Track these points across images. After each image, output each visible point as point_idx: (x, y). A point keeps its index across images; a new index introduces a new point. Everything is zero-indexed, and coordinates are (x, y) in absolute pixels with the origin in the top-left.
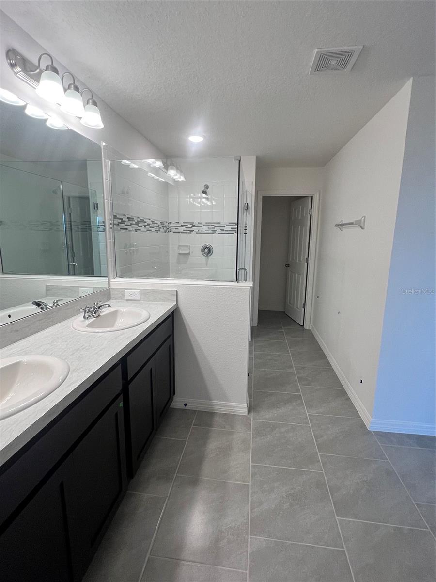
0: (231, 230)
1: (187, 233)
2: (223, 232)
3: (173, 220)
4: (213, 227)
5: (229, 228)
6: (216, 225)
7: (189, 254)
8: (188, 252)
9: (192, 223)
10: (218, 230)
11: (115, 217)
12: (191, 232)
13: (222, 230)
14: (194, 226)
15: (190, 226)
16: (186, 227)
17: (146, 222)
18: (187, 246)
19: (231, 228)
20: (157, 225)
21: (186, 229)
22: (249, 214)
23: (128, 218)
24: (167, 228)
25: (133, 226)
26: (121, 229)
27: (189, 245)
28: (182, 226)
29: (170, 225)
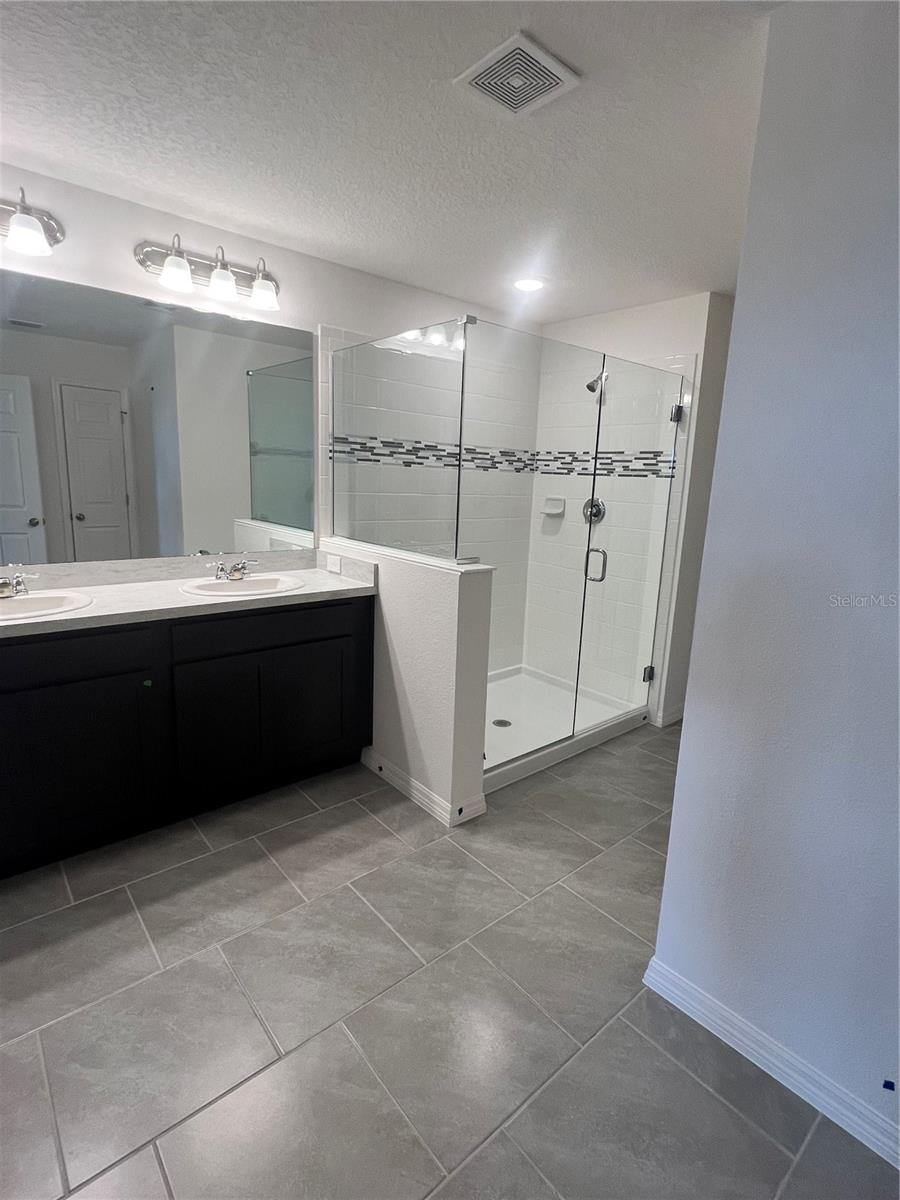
0: (644, 467)
1: (562, 474)
2: (628, 472)
3: (541, 447)
4: (609, 461)
5: (639, 465)
6: (615, 457)
7: (561, 516)
8: (560, 511)
9: (572, 454)
10: (619, 470)
11: (337, 440)
12: (570, 471)
13: (626, 468)
14: (575, 459)
15: (569, 459)
16: (563, 461)
17: (444, 450)
18: (560, 500)
19: (644, 464)
20: (488, 457)
21: (561, 466)
22: (683, 431)
23: (382, 442)
24: (525, 463)
25: (395, 455)
26: (359, 460)
27: (562, 497)
28: (556, 459)
29: (537, 458)
